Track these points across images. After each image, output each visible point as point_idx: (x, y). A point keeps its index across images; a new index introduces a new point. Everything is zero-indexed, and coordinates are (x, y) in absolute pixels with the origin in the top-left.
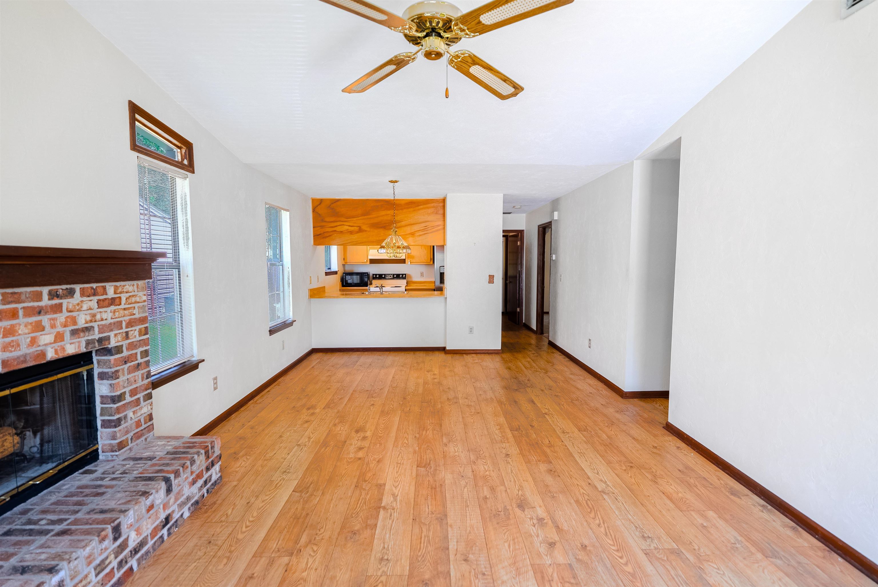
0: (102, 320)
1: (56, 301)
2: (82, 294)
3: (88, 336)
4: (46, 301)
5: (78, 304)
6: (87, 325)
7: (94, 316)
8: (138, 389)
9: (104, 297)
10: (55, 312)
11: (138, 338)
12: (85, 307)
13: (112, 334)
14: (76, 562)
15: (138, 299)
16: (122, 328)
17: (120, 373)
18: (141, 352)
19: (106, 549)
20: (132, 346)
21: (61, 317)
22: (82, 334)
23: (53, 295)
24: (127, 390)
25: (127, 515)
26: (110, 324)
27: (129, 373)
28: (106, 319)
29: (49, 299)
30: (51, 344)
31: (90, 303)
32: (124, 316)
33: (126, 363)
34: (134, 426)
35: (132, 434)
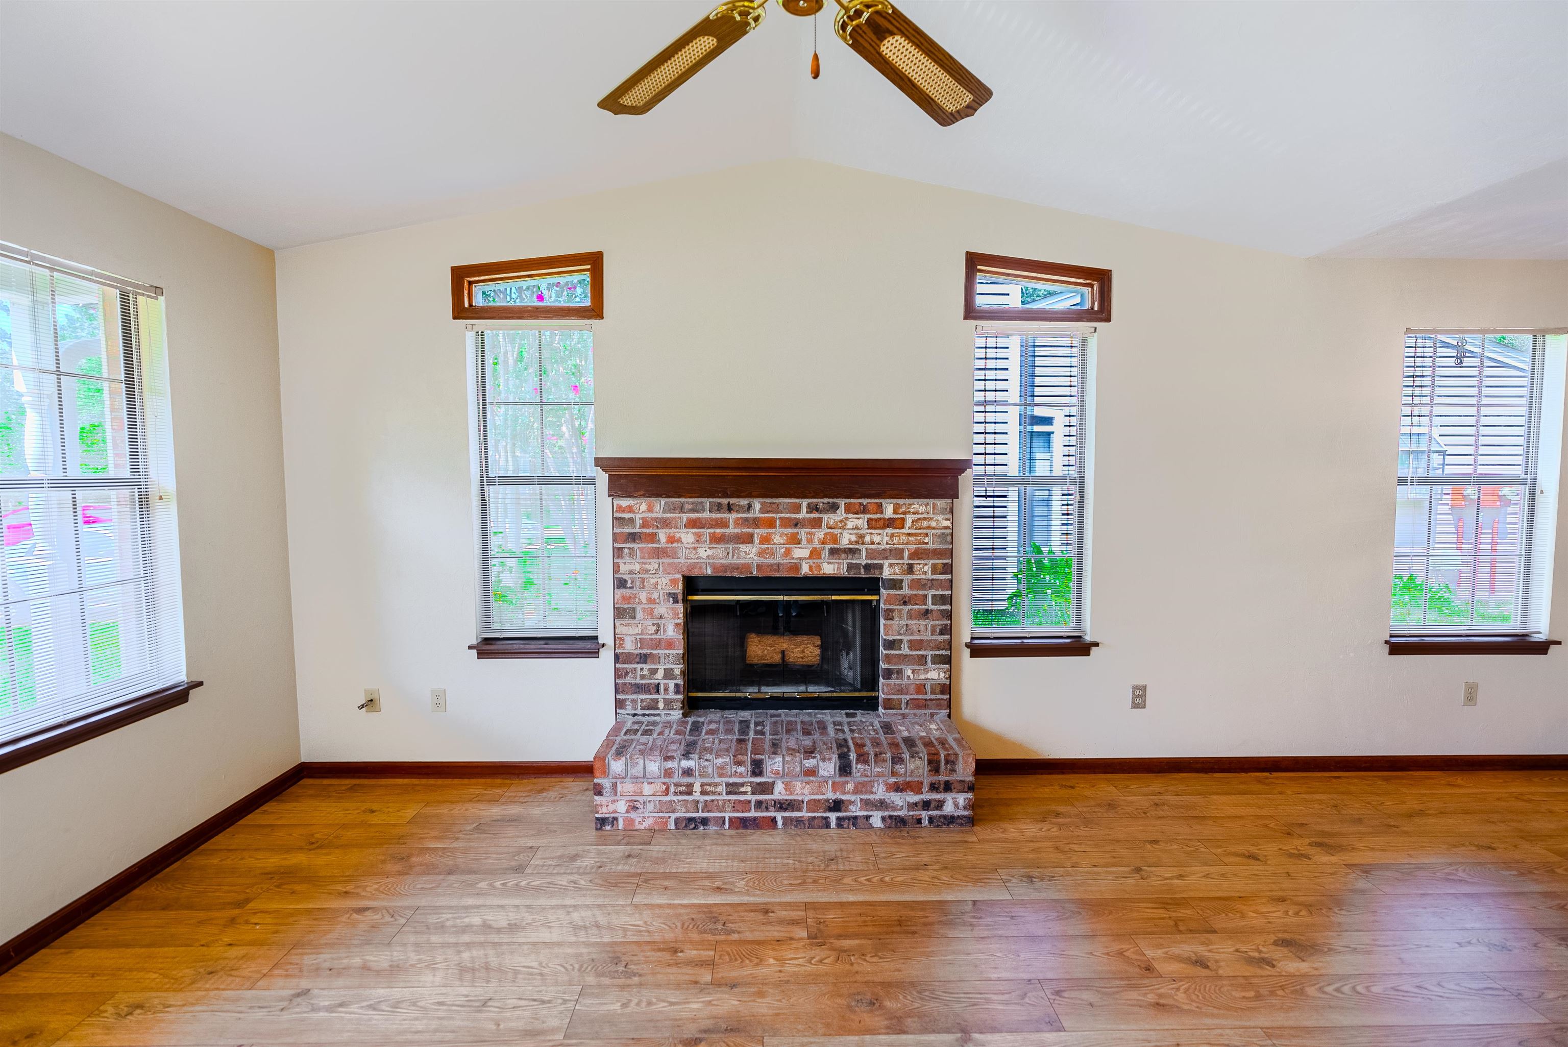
0: (873, 543)
1: (816, 515)
2: (848, 510)
3: (852, 559)
4: (803, 514)
5: (841, 521)
6: (851, 546)
7: (862, 537)
8: (925, 644)
9: (879, 516)
10: (813, 527)
11: (930, 576)
12: (850, 525)
13: (886, 563)
14: (706, 763)
15: (933, 524)
16: (902, 558)
17: (895, 614)
18: (934, 596)
19: (741, 775)
20: (917, 584)
21: (820, 534)
22: (843, 556)
23: (812, 508)
24: (905, 638)
25: (774, 758)
26: (885, 550)
27: (910, 617)
28: (879, 543)
29: (807, 512)
30: (806, 558)
31: (857, 521)
32: (907, 544)
33: (905, 603)
34: (912, 689)
35: (908, 697)
